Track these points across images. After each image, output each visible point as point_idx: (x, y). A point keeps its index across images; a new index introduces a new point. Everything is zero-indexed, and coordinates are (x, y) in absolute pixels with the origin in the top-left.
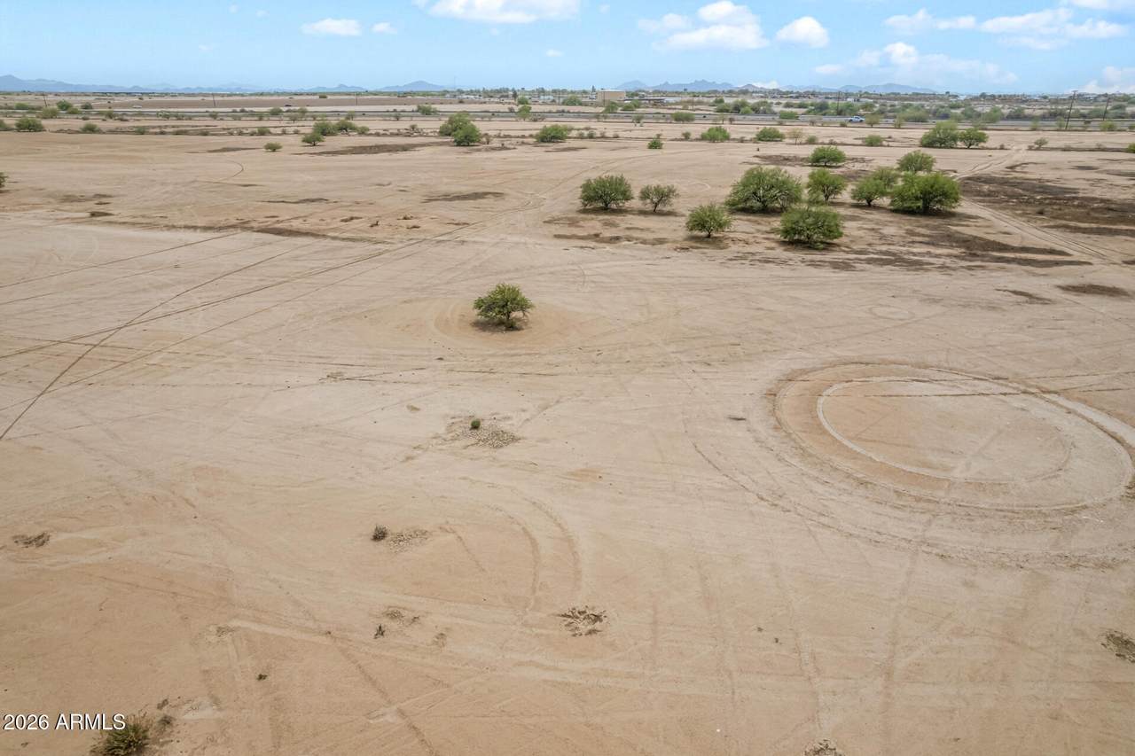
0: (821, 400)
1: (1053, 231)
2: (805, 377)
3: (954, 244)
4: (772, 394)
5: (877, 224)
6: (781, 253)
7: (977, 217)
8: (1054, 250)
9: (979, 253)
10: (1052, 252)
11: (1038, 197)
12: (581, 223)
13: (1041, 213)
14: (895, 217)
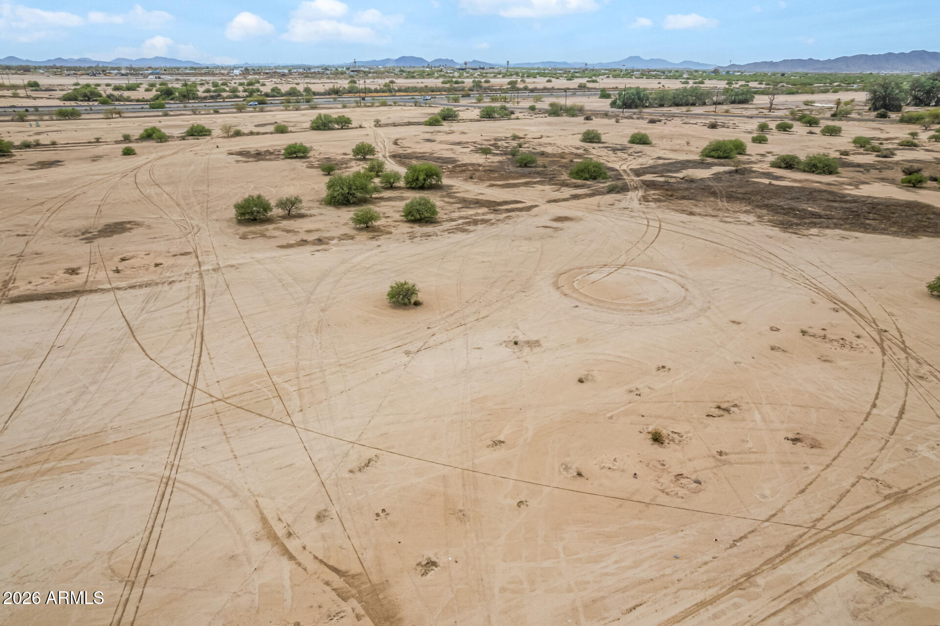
2: (560, 285)
3: (477, 205)
4: (565, 295)
7: (452, 186)
9: (495, 208)
10: (517, 202)
12: (267, 234)
13: (471, 178)
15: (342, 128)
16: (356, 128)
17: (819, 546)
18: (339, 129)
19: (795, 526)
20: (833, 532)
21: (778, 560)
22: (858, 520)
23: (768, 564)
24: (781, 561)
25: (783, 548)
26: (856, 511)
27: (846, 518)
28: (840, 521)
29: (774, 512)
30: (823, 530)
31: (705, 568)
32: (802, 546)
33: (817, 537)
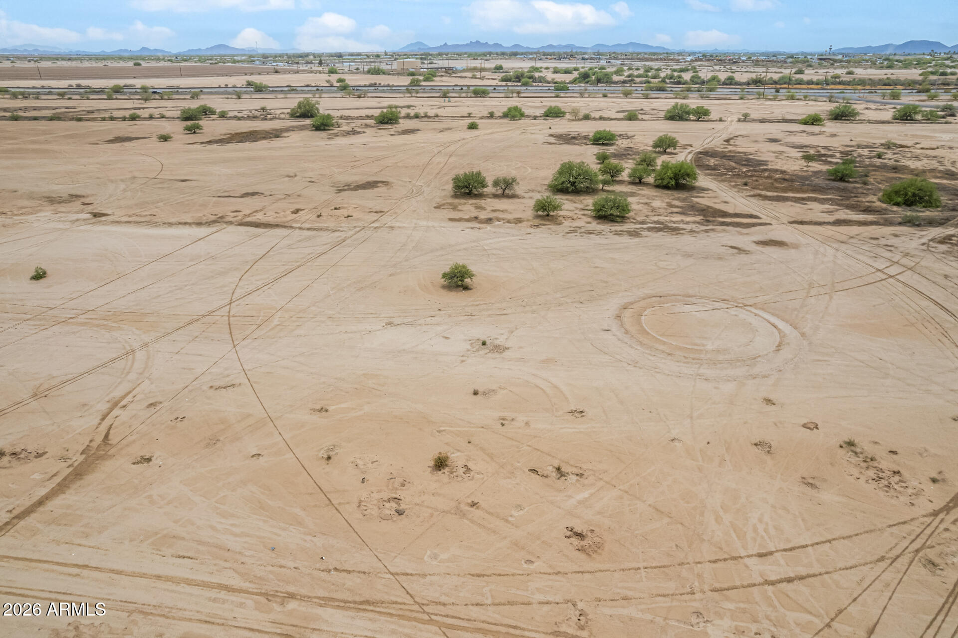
0: (643, 318)
1: (752, 199)
2: (632, 306)
3: (696, 213)
4: (618, 317)
5: (648, 198)
6: (595, 226)
7: (708, 190)
8: (752, 215)
9: (711, 219)
10: (751, 216)
11: (744, 170)
12: (460, 207)
13: (746, 184)
14: (659, 192)
15: (698, 120)
16: (716, 121)
17: (395, 619)
18: (693, 121)
19: (408, 593)
20: (432, 620)
21: (337, 604)
22: (480, 629)
23: (323, 600)
24: (338, 606)
25: (362, 599)
26: (494, 622)
27: (469, 620)
28: (460, 618)
29: (414, 572)
30: (424, 612)
31: (276, 569)
32: (378, 609)
33: (408, 613)
